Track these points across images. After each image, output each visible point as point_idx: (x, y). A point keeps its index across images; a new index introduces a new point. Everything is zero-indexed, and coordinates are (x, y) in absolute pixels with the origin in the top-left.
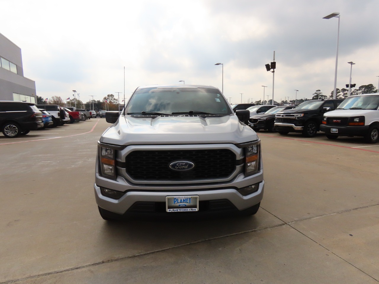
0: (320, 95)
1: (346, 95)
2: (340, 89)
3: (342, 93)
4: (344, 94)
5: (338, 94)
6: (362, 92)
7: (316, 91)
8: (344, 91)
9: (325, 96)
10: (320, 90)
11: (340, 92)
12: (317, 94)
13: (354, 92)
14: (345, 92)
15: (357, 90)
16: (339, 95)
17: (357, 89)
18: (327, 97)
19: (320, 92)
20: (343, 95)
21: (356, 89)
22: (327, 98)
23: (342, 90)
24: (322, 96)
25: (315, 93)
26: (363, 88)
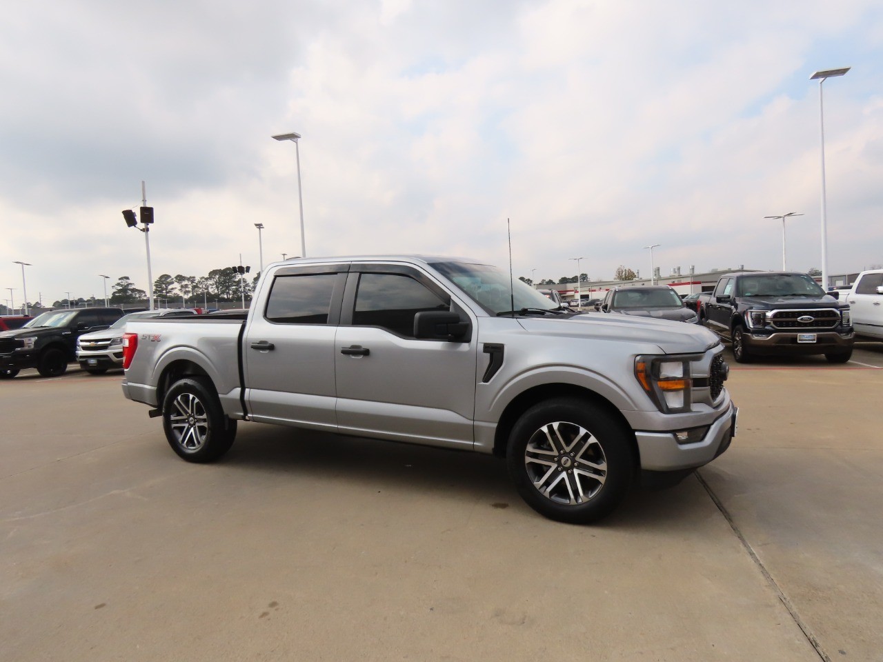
0: (130, 290)
1: (187, 289)
2: (173, 276)
3: (176, 285)
4: (182, 286)
5: (170, 287)
6: (216, 282)
7: (120, 279)
8: (180, 280)
9: (140, 291)
10: (127, 278)
11: (172, 283)
12: (122, 286)
13: (199, 282)
14: (184, 283)
15: (207, 279)
16: (172, 289)
17: (206, 277)
18: (144, 292)
19: (129, 281)
20: (180, 288)
21: (203, 277)
22: (145, 296)
23: (176, 278)
24: (134, 290)
25: (118, 284)
26: (216, 274)
